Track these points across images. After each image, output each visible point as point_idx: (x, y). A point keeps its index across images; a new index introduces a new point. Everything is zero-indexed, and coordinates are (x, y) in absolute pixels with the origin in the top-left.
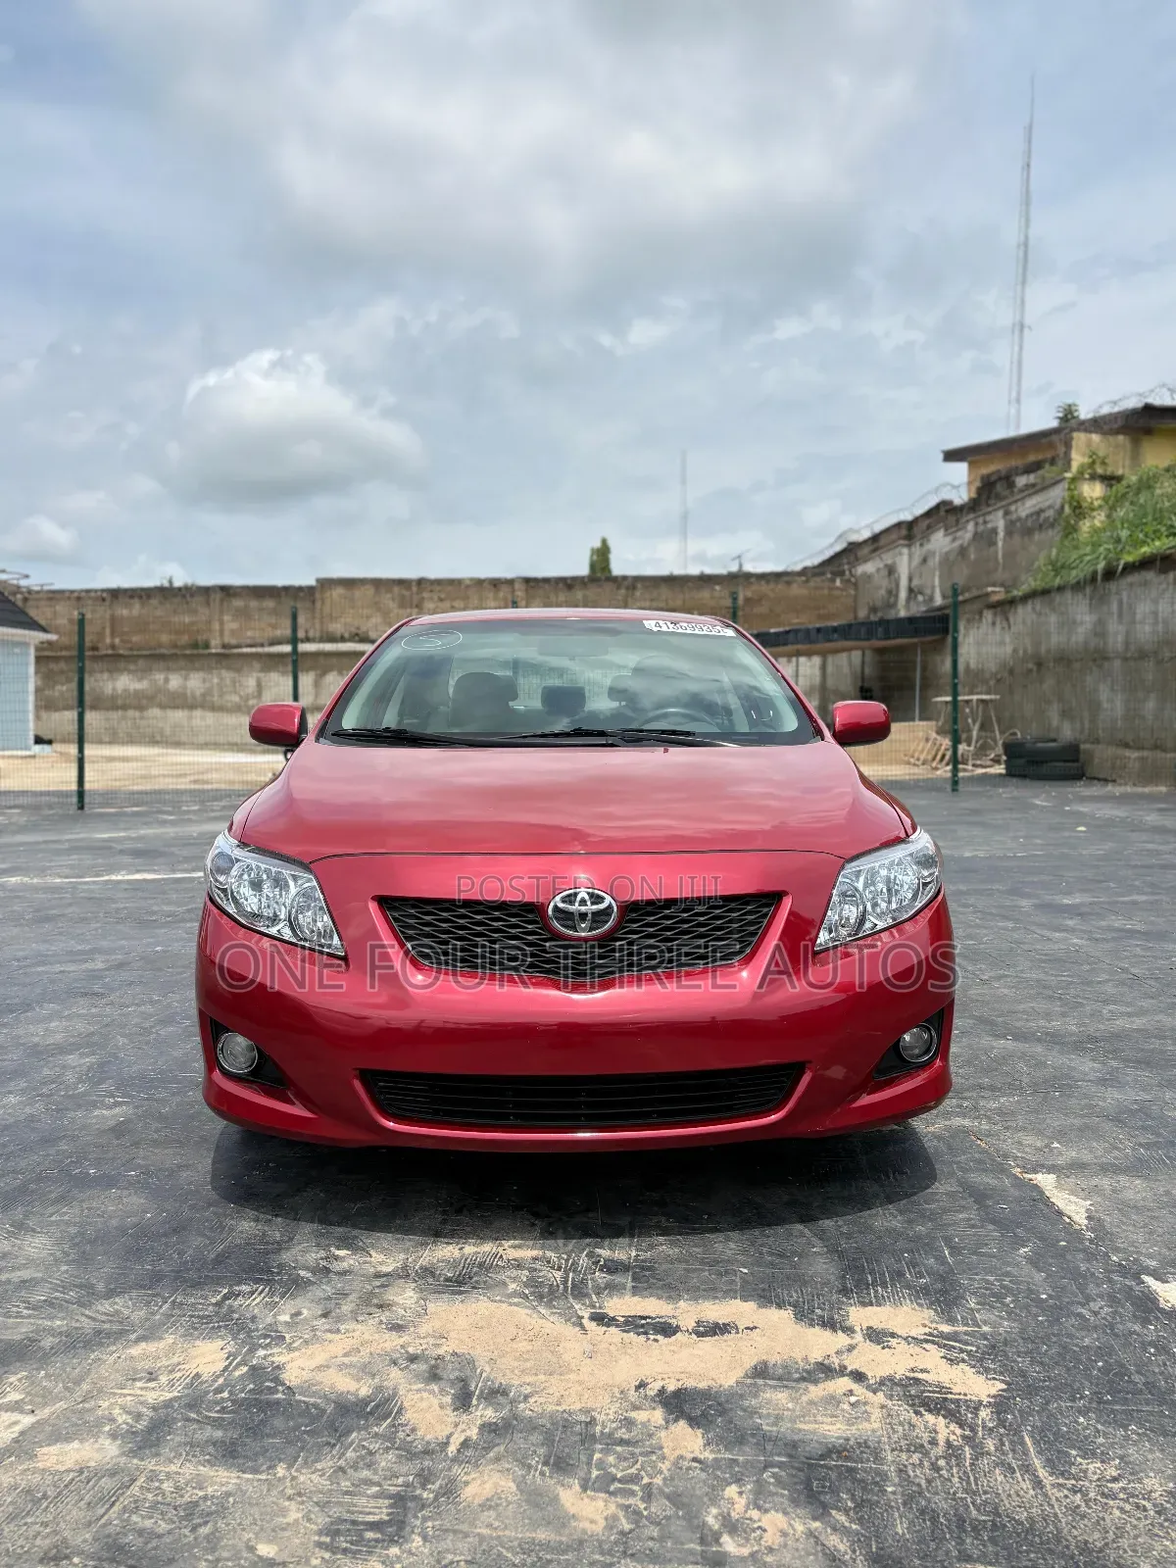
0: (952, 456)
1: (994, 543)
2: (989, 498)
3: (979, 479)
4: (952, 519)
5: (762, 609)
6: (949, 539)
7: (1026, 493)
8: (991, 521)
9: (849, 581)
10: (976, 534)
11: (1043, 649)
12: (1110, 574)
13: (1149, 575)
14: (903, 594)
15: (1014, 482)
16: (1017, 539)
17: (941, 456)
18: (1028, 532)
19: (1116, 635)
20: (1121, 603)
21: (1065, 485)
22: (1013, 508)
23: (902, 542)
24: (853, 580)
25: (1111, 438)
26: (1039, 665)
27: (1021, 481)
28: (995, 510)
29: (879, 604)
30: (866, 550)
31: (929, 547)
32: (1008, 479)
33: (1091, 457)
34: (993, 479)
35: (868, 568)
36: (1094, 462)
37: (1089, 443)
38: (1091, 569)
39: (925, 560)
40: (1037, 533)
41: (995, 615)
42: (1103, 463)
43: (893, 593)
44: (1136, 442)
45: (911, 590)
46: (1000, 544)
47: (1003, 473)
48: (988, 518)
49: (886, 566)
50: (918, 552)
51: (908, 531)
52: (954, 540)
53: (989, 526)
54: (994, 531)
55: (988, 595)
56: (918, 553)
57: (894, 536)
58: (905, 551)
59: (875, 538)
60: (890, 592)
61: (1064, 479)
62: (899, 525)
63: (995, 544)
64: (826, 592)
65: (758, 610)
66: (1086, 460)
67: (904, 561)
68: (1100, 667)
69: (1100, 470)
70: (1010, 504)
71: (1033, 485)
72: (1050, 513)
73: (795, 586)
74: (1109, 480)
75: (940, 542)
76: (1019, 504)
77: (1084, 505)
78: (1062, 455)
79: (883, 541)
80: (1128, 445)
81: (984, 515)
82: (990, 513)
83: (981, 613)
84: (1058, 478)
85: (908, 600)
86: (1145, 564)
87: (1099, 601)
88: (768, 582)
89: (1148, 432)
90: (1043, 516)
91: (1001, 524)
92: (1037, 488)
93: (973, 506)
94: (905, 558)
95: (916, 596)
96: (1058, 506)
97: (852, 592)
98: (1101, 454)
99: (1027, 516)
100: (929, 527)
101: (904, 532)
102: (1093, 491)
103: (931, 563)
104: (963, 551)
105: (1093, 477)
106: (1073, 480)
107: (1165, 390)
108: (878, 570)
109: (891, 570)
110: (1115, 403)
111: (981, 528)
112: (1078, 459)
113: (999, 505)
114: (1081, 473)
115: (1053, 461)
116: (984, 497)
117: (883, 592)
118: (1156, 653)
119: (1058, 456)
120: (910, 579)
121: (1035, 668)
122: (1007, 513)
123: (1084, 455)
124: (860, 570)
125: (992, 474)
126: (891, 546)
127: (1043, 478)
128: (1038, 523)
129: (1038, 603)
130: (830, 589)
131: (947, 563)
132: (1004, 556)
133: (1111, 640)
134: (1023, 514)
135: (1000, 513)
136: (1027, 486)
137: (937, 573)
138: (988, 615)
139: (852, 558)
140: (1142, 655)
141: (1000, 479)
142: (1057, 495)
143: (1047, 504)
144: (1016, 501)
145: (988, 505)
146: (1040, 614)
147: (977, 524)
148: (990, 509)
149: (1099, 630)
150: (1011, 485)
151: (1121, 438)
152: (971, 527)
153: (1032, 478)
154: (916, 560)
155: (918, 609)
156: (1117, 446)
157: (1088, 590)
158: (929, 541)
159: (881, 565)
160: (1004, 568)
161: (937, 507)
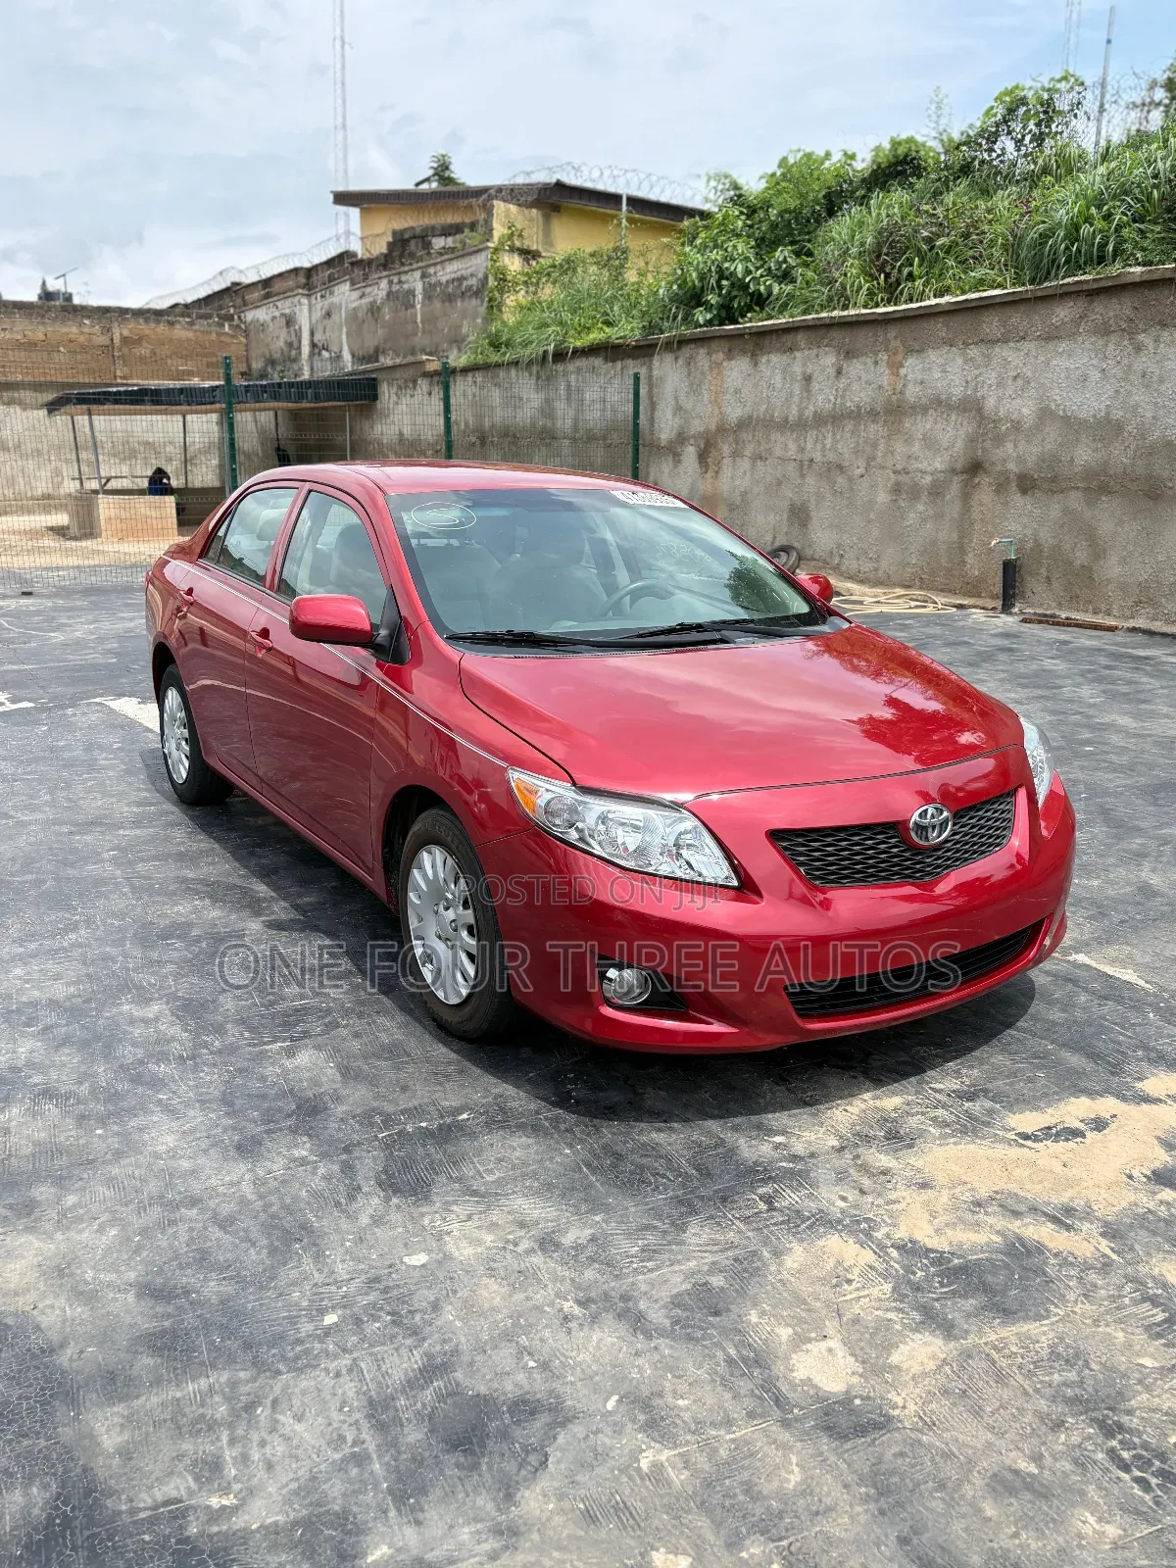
0: (343, 198)
1: (411, 306)
2: (402, 256)
3: (390, 234)
4: (358, 273)
5: (144, 350)
6: (356, 294)
7: (446, 257)
8: (407, 282)
9: (238, 326)
10: (389, 294)
11: (487, 423)
12: (560, 356)
13: (597, 362)
14: (306, 350)
15: (430, 243)
16: (437, 304)
17: (331, 198)
18: (449, 298)
19: (564, 417)
20: (569, 387)
21: (488, 254)
22: (431, 270)
23: (300, 291)
24: (243, 326)
25: (526, 211)
26: (483, 440)
27: (438, 243)
28: (413, 270)
29: (277, 356)
30: (256, 295)
31: (335, 299)
32: (423, 238)
33: (510, 228)
34: (407, 236)
35: (261, 314)
36: (512, 234)
37: (508, 212)
38: (542, 350)
39: (328, 314)
40: (459, 300)
41: (431, 384)
42: (520, 236)
43: (294, 346)
44: (547, 218)
45: (313, 345)
46: (418, 307)
47: (418, 231)
48: (404, 278)
49: (283, 315)
50: (320, 304)
51: (308, 279)
52: (362, 296)
53: (406, 286)
54: (411, 292)
55: (422, 363)
56: (319, 306)
57: (291, 283)
58: (305, 301)
59: (267, 283)
60: (290, 345)
61: (488, 248)
62: (296, 271)
63: (413, 306)
64: (214, 336)
65: (137, 351)
66: (506, 231)
67: (305, 311)
68: (548, 445)
69: (518, 244)
70: (429, 266)
71: (453, 250)
72: (473, 282)
73: (178, 326)
74: (528, 254)
75: (345, 295)
76: (439, 267)
77: (509, 278)
78: (481, 222)
79: (277, 287)
80: (541, 219)
81: (399, 273)
82: (406, 272)
83: (415, 382)
84: (481, 247)
85: (312, 354)
86: (592, 350)
87: (545, 381)
88: (147, 320)
89: (556, 209)
90: (465, 283)
91: (419, 287)
92: (457, 254)
93: (385, 262)
94: (305, 308)
95: (320, 354)
96: (480, 276)
97: (243, 340)
98: (519, 226)
99: (447, 282)
100: (331, 279)
101: (302, 280)
102: (514, 264)
103: (335, 317)
104: (374, 310)
105: (512, 249)
106: (496, 250)
107: (570, 168)
108: (274, 318)
109: (289, 321)
110: (528, 174)
111: (395, 288)
112: (499, 230)
113: (415, 266)
114: (501, 243)
115: (473, 226)
116: (396, 253)
117: (281, 343)
118: (604, 438)
119: (478, 221)
120: (312, 334)
121: (478, 442)
122: (424, 276)
123: (503, 226)
124: (250, 316)
125: (405, 230)
126: (285, 294)
127: (464, 244)
128: (457, 291)
129: (479, 377)
130: (219, 334)
131: (356, 322)
132: (423, 322)
133: (559, 423)
134: (444, 279)
135: (417, 275)
136: (445, 250)
137: (344, 330)
138: (423, 385)
139: (239, 301)
140: (591, 437)
141: (415, 237)
142: (478, 264)
143: (469, 271)
144: (435, 264)
145: (403, 264)
146: (482, 388)
147: (391, 282)
148: (406, 268)
149: (547, 410)
150: (427, 246)
151: (534, 211)
152: (384, 284)
153: (450, 241)
154: (318, 314)
155: (325, 371)
156: (531, 220)
157: (535, 369)
158: (331, 293)
159: (277, 314)
160: (424, 333)
161: (340, 257)
